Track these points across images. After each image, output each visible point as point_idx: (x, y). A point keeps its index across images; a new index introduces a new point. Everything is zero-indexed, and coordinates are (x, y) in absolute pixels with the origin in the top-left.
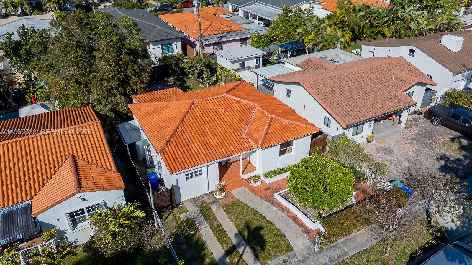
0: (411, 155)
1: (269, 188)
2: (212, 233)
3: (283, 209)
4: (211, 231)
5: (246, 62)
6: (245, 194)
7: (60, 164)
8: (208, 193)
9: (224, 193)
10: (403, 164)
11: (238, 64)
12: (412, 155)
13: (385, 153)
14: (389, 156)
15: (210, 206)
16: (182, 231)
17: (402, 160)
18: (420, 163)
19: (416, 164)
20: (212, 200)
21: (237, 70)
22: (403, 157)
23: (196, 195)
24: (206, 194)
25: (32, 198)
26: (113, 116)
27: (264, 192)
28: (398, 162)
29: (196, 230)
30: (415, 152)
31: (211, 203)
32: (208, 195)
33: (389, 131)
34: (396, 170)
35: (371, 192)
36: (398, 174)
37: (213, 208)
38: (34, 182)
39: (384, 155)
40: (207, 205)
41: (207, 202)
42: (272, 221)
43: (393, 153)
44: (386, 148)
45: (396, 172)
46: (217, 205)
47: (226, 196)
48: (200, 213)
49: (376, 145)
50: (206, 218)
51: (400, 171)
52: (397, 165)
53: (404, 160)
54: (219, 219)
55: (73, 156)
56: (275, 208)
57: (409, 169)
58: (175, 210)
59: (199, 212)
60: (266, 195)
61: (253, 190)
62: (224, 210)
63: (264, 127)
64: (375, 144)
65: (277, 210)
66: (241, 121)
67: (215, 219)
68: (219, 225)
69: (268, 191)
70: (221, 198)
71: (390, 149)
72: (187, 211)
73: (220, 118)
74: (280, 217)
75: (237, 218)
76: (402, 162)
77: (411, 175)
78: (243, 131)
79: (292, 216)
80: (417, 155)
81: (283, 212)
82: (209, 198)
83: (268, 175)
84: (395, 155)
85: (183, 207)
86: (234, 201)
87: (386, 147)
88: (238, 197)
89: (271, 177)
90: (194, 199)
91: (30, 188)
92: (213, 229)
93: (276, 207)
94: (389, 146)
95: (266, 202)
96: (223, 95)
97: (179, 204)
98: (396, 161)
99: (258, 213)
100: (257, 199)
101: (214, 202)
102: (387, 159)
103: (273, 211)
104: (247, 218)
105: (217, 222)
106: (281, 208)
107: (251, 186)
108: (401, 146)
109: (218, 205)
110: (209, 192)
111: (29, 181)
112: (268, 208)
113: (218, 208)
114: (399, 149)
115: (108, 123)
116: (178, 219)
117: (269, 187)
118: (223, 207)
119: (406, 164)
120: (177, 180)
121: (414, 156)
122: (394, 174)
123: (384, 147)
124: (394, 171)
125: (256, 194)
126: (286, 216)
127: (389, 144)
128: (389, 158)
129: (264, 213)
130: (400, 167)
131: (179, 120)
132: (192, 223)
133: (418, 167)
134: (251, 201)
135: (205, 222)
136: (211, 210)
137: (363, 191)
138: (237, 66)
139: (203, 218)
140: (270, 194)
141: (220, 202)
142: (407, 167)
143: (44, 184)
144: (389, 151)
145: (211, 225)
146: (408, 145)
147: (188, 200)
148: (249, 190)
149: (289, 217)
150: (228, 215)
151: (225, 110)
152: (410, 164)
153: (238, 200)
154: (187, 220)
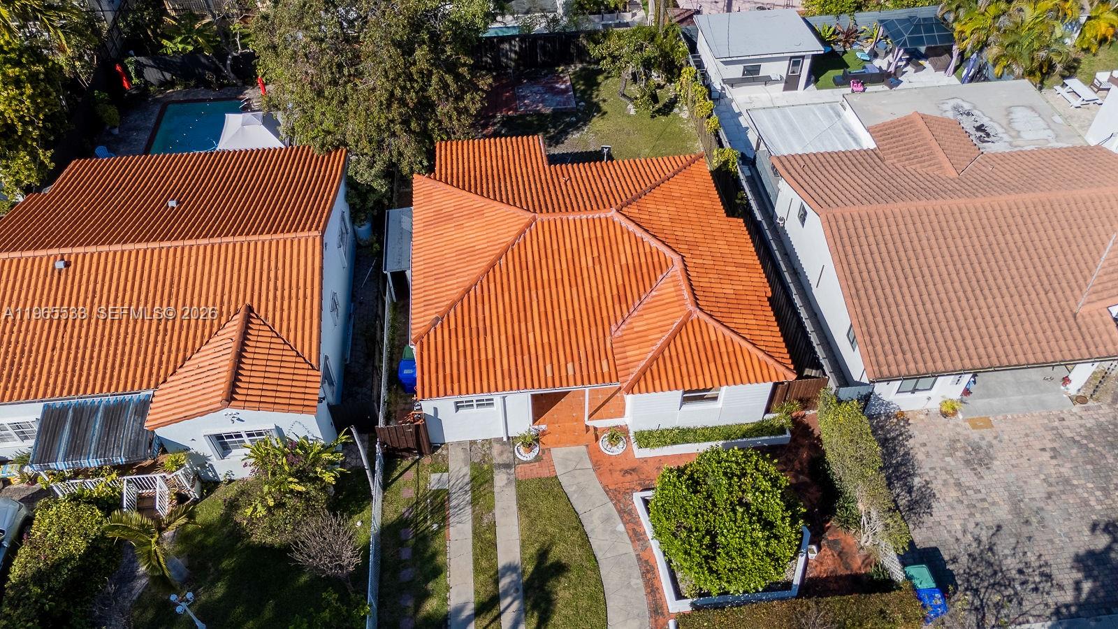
0: (1034, 491)
1: (633, 470)
2: (470, 541)
3: (637, 536)
4: (470, 536)
5: (763, 65)
6: (578, 467)
7: (223, 320)
8: (505, 439)
9: (536, 450)
10: (992, 509)
11: (740, 68)
12: (1036, 489)
13: (967, 462)
14: (972, 473)
15: (496, 472)
16: (417, 515)
17: (999, 495)
18: (1041, 521)
19: (1027, 521)
20: (505, 458)
21: (732, 83)
22: (1007, 487)
23: (479, 437)
24: (499, 440)
25: (156, 386)
26: (384, 190)
27: (617, 476)
28: (984, 500)
29: (444, 522)
30: (1050, 485)
31: (500, 466)
32: (504, 443)
33: (1020, 397)
34: (962, 522)
35: (859, 561)
36: (960, 535)
37: (500, 479)
38: (170, 351)
39: (961, 464)
40: (492, 468)
41: (494, 462)
42: (599, 555)
43: (988, 468)
44: (980, 448)
45: (959, 527)
46: (509, 474)
47: (538, 459)
48: (467, 484)
49: (958, 429)
50: (474, 502)
51: (971, 526)
52: (975, 506)
53: (1006, 498)
54: (497, 512)
55: (250, 309)
56: (621, 527)
57: (998, 530)
58: (426, 460)
59: (467, 479)
60: (620, 485)
61: (599, 463)
62: (517, 492)
63: (660, 335)
64: (957, 425)
65: (621, 533)
66: (621, 298)
67: (490, 508)
68: (492, 527)
69: (629, 477)
70: (525, 459)
71: (987, 454)
72: (447, 470)
73: (576, 278)
74: (621, 552)
75: (533, 522)
76: (994, 504)
77: (990, 549)
78: (613, 328)
79: (647, 562)
80: (1049, 496)
81: (632, 542)
82: (501, 453)
83: (645, 438)
84: (989, 477)
85: (443, 456)
86: (548, 478)
87: (983, 444)
88: (559, 471)
89: (646, 447)
90: (473, 443)
91: (161, 362)
92: (477, 534)
93: (625, 524)
94: (995, 442)
95: (611, 505)
96: (609, 215)
97: (439, 447)
98: (979, 496)
99: (579, 526)
100: (595, 489)
101: (507, 466)
102: (962, 480)
103: (614, 532)
104: (551, 530)
105: (490, 517)
106: (634, 530)
107: (600, 451)
108: (1026, 452)
109: (512, 477)
110: (508, 438)
111: (163, 346)
112: (607, 520)
113: (509, 482)
114: (1013, 462)
115: (371, 204)
116: (422, 483)
117: (634, 466)
118: (519, 484)
119: (1003, 513)
120: (436, 409)
121: (1037, 496)
122: (949, 532)
123: (977, 440)
124: (955, 522)
125: (600, 476)
126: (633, 554)
127: (995, 438)
128: (968, 478)
129: (592, 530)
130: (978, 515)
131: (484, 264)
132: (442, 504)
133: (1026, 530)
134: (581, 490)
135: (469, 509)
136: (492, 486)
137: (841, 552)
138: (736, 71)
139: (468, 498)
140: (627, 485)
141: (519, 470)
142: (996, 522)
143: (184, 360)
144: (981, 460)
145: (477, 519)
146: (1046, 456)
147: (459, 443)
148: (591, 459)
149: (639, 558)
150: (520, 509)
151: (597, 260)
152: (1010, 517)
153: (556, 477)
154: (437, 493)
